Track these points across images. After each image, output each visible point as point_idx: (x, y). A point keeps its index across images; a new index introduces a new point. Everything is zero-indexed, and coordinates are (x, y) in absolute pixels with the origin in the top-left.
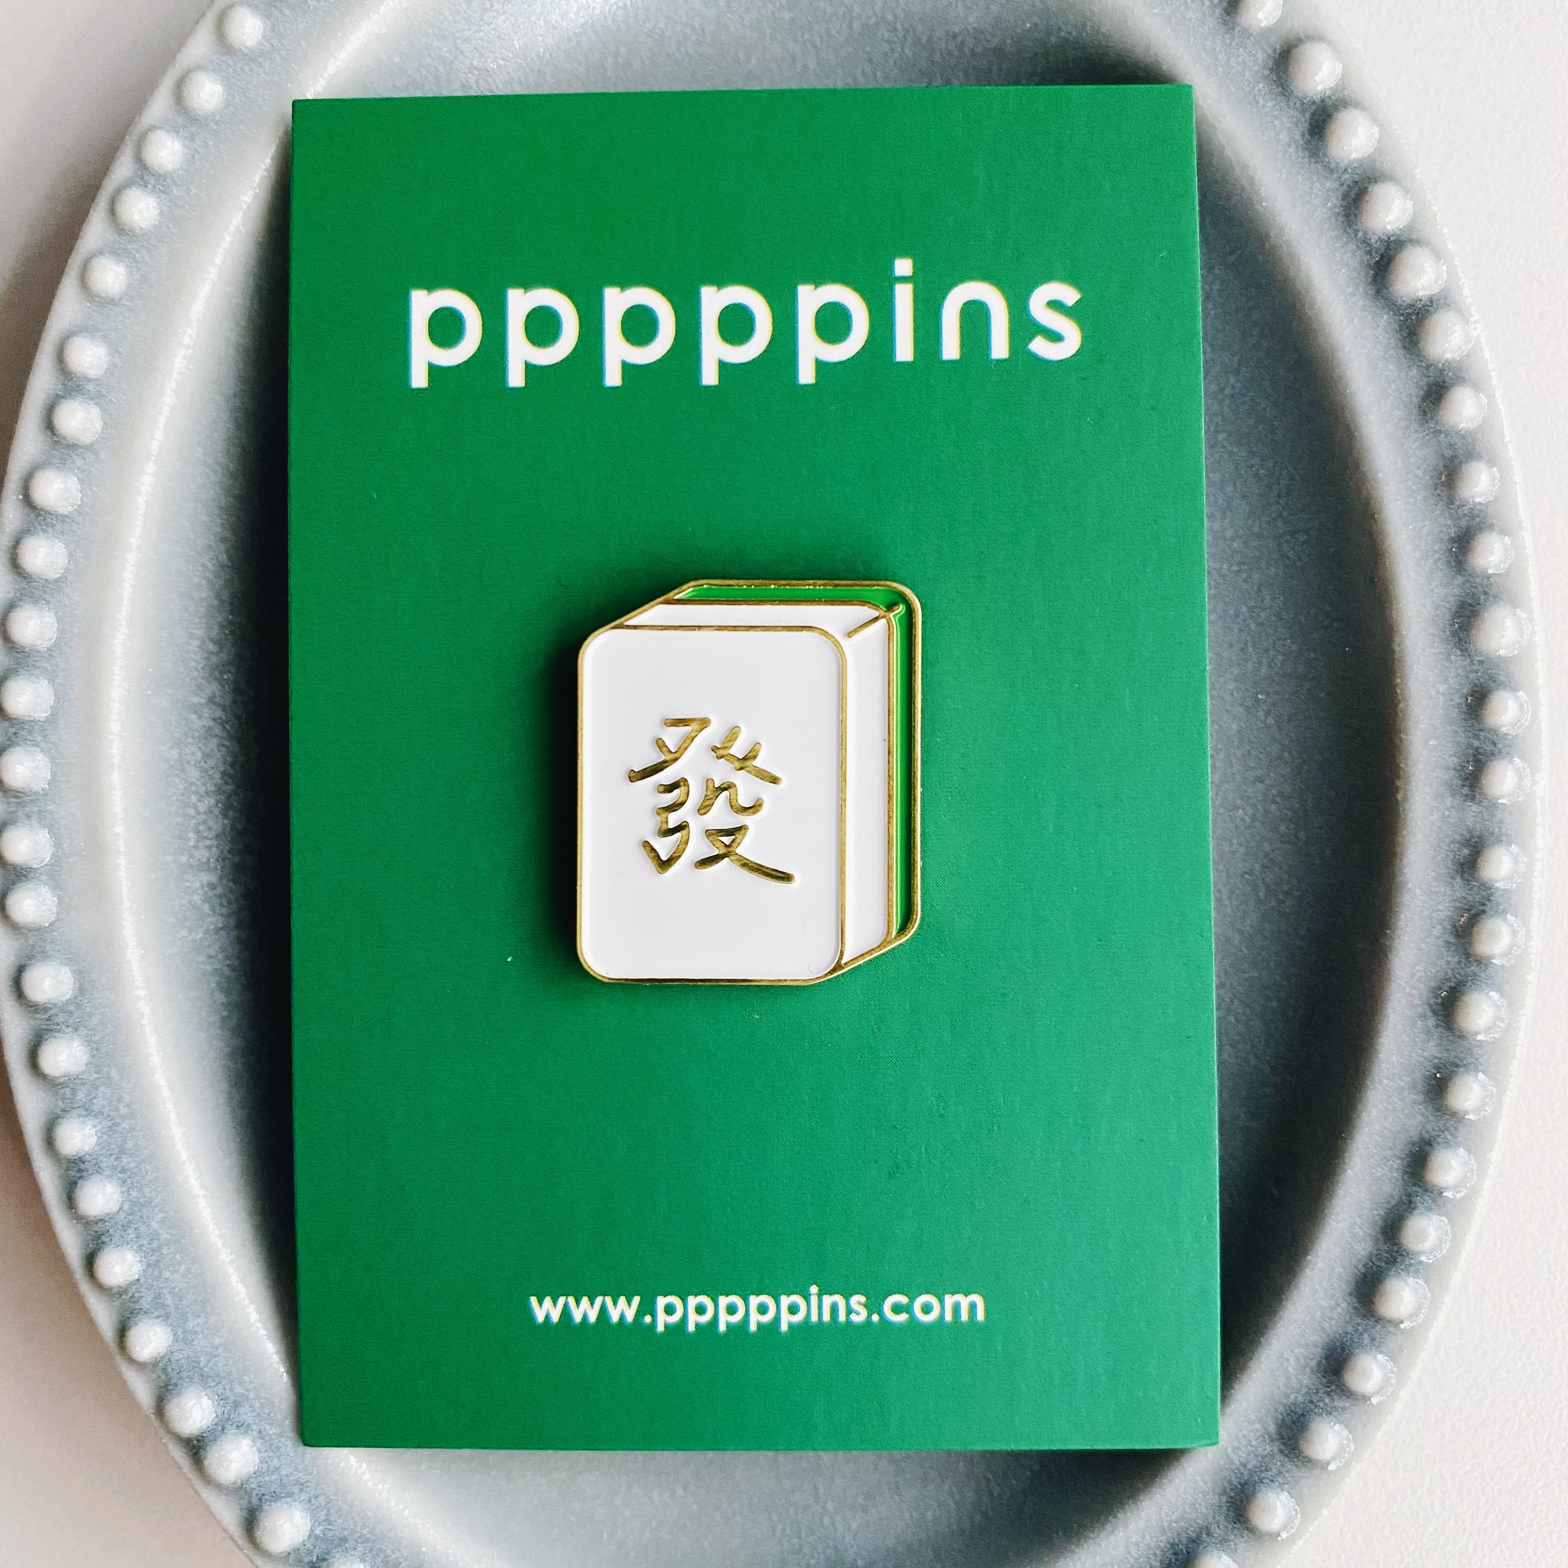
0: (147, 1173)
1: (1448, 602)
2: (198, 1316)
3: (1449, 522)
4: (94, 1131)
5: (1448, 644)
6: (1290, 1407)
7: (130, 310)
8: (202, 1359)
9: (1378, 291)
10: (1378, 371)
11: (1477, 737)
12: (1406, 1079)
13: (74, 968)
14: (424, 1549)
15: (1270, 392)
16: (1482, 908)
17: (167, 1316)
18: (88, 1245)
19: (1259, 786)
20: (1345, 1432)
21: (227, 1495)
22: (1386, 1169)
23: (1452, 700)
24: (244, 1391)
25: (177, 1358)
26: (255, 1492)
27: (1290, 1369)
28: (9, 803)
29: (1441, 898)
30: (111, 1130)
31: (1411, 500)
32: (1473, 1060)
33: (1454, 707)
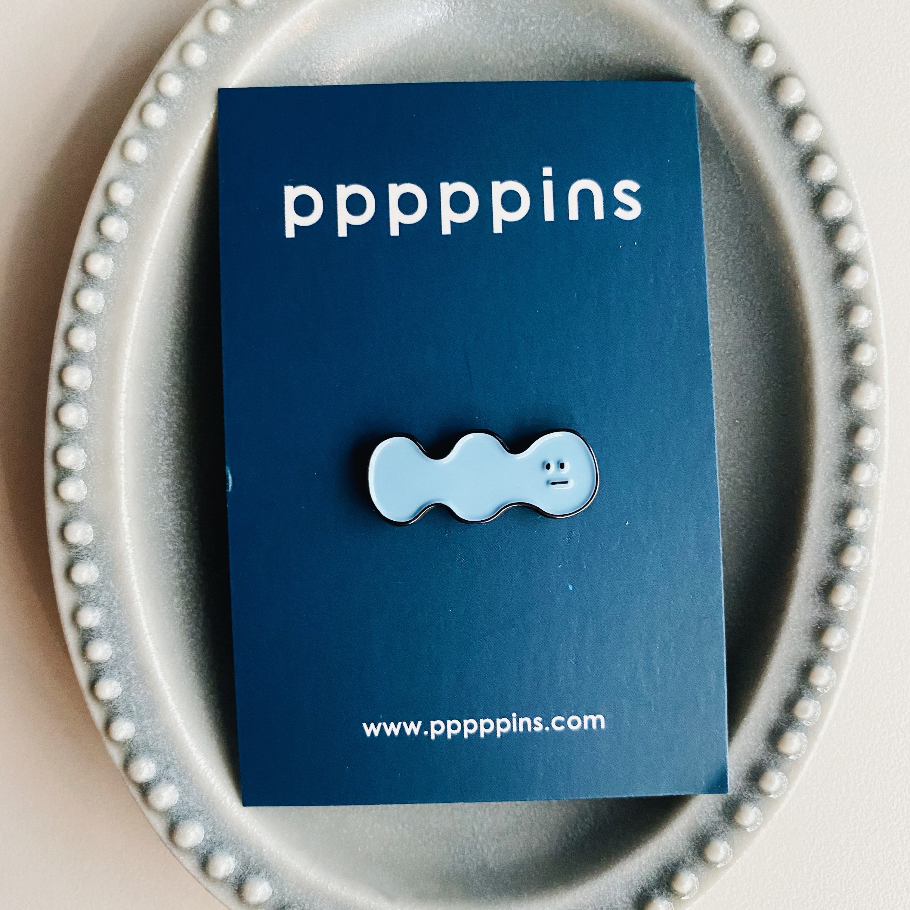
0: (126, 639)
1: (841, 378)
2: (149, 718)
3: (844, 337)
4: (99, 614)
5: (839, 401)
6: (730, 798)
7: (147, 170)
8: (150, 741)
9: (816, 212)
10: (813, 254)
11: (851, 450)
12: (802, 628)
13: (94, 525)
14: (264, 850)
15: (754, 260)
16: (847, 540)
17: (132, 717)
18: (92, 676)
19: (733, 469)
20: (759, 812)
21: (160, 815)
22: (788, 674)
23: (839, 430)
24: (172, 760)
25: (136, 740)
26: (175, 814)
28: (63, 434)
29: (827, 534)
30: (108, 615)
31: (825, 324)
32: (838, 620)
33: (840, 434)
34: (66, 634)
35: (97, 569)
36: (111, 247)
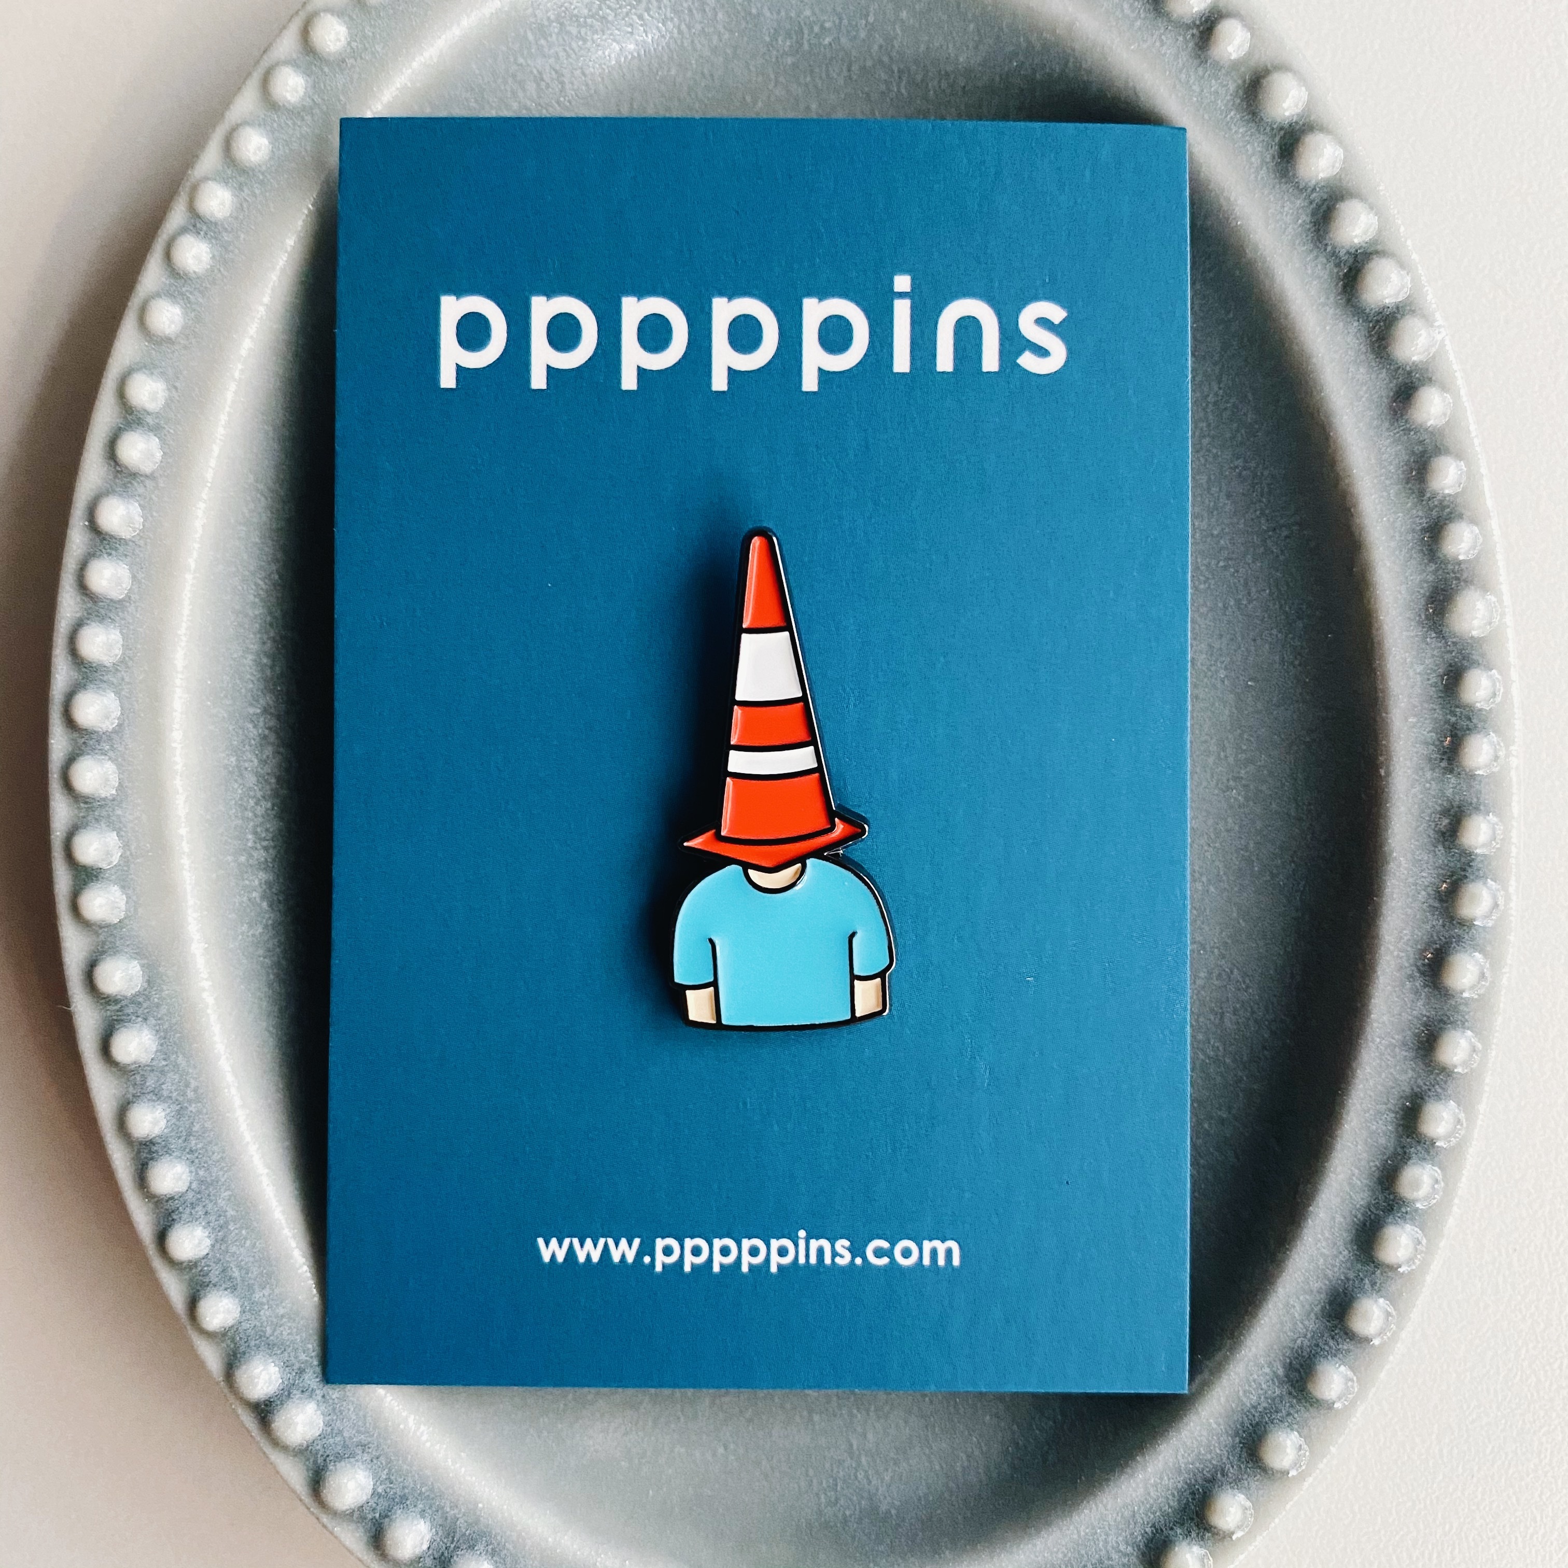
0: (214, 1153)
1: (1422, 588)
2: (264, 1288)
3: (1421, 513)
4: (163, 1114)
5: (1423, 627)
6: (1297, 1351)
7: (185, 347)
8: (268, 1328)
9: (1349, 301)
10: (1350, 374)
11: (1453, 713)
12: (1397, 1037)
13: (142, 962)
14: (480, 1505)
15: (1251, 397)
16: (1463, 874)
17: (234, 1288)
18: (159, 1223)
19: (1251, 768)
20: (1350, 1374)
21: (294, 1456)
22: (1380, 1122)
23: (1428, 679)
24: (308, 1358)
25: (244, 1328)
26: (321, 1453)
27: (1296, 1315)
28: (79, 808)
29: (1425, 866)
30: (180, 1113)
31: (1385, 494)
32: (1460, 1018)
33: (1431, 685)
34: (110, 1152)
35: (154, 1037)
36: (136, 484)
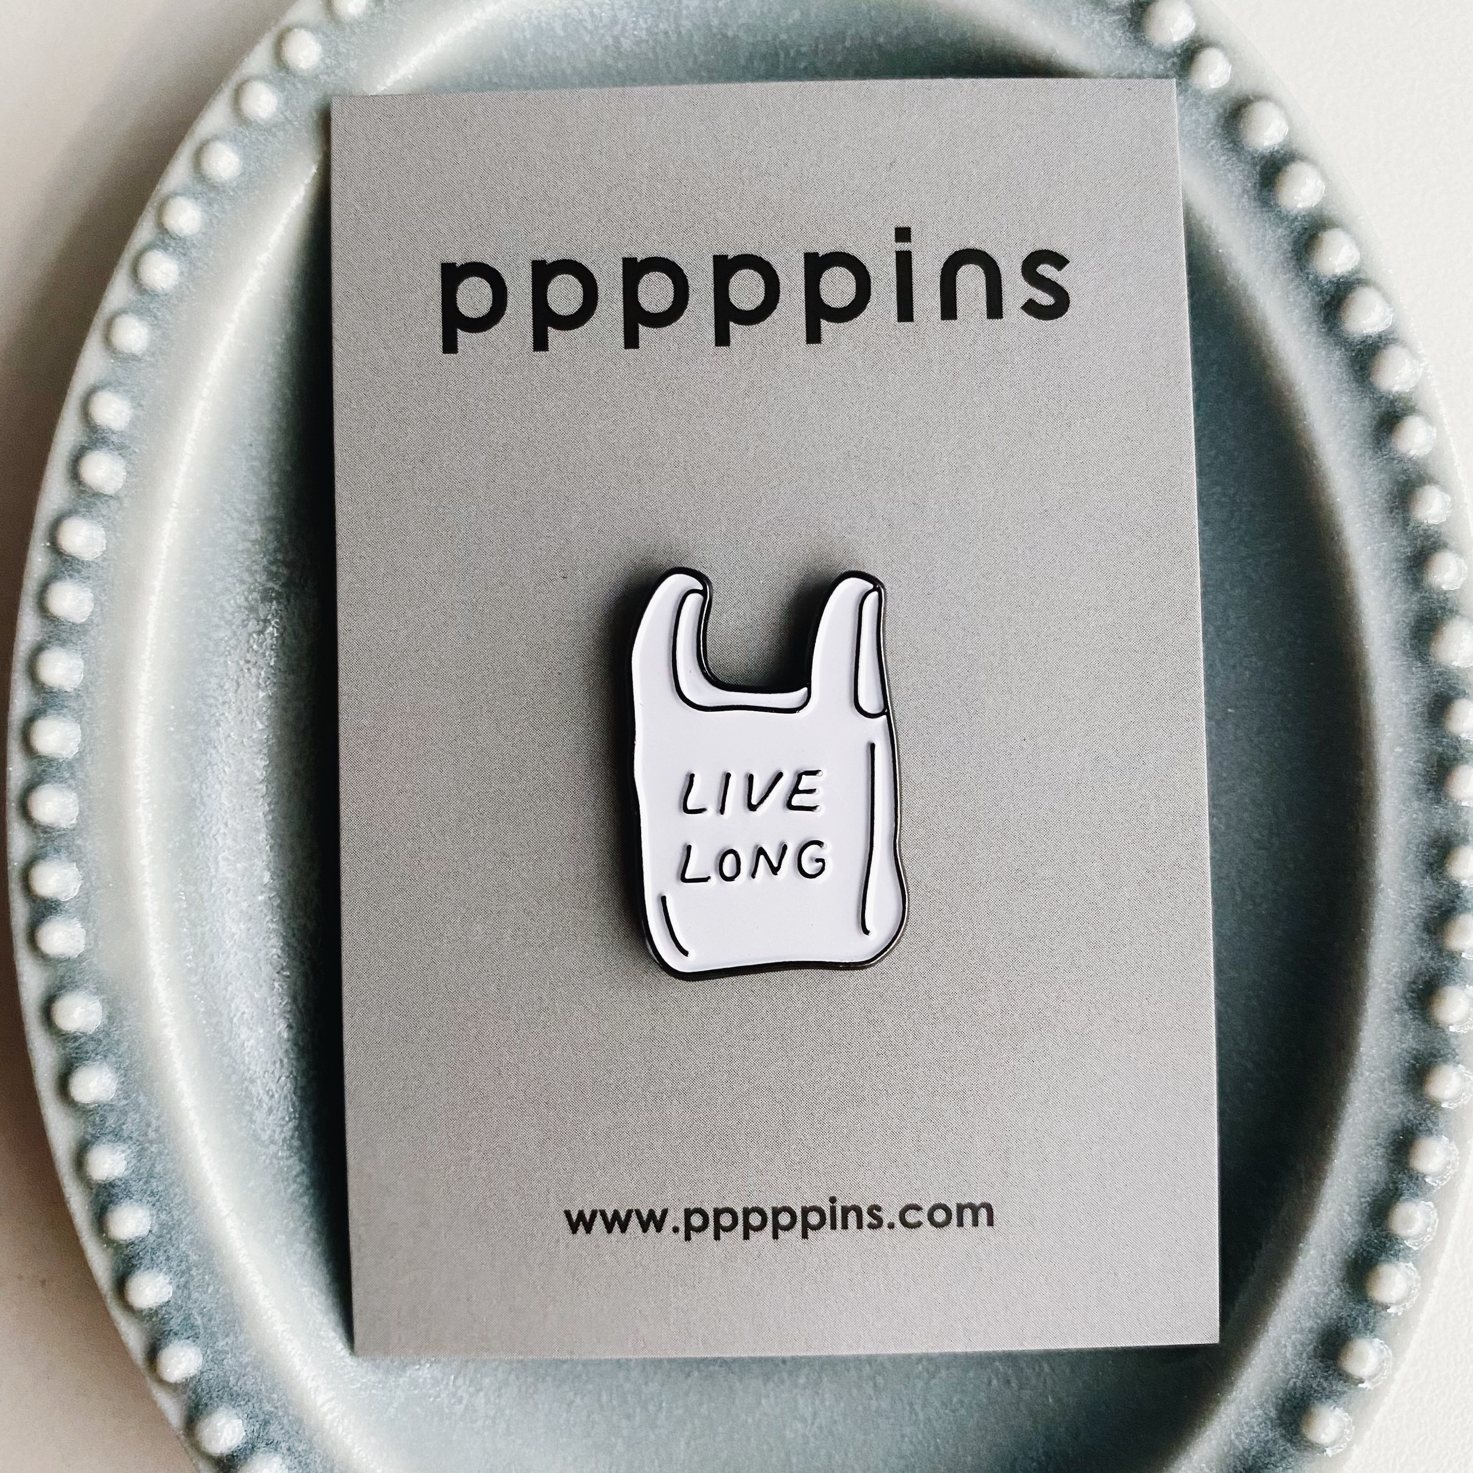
0: (175, 1195)
1: (1407, 617)
2: (227, 1336)
3: (1405, 543)
4: (123, 1155)
5: (1409, 657)
6: (1289, 1393)
7: (153, 365)
8: (231, 1378)
9: (1330, 330)
10: (1333, 403)
11: (1439, 743)
12: (1386, 1071)
13: (103, 997)
15: (1230, 425)
16: (1451, 905)
17: (197, 1336)
18: (118, 1269)
20: (1345, 1416)
22: (1371, 1157)
23: (1415, 709)
24: (272, 1409)
25: (207, 1378)
27: (1288, 1355)
28: (38, 838)
29: (1413, 897)
30: (140, 1155)
31: (1368, 523)
32: (1450, 1050)
33: (1417, 715)
34: (67, 1196)
35: (113, 1076)
36: (99, 505)
